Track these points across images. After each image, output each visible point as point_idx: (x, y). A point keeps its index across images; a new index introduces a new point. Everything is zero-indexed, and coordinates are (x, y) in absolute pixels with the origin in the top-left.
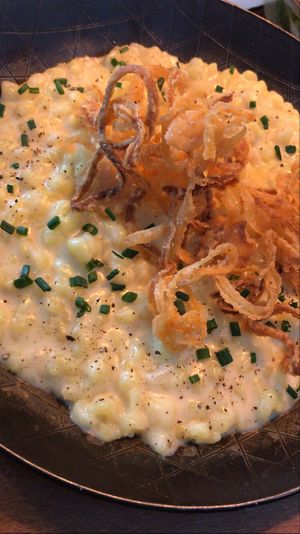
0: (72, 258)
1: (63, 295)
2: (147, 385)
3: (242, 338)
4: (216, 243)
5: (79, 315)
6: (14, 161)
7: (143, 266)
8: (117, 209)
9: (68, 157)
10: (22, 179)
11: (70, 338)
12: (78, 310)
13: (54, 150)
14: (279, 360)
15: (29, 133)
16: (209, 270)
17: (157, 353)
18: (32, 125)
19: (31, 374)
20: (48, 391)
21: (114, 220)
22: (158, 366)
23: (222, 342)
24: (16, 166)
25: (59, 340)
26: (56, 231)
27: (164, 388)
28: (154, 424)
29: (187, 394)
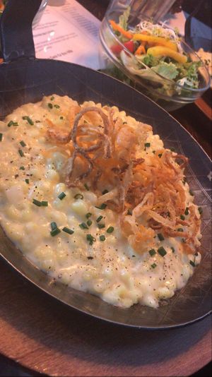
0: (76, 213)
1: (79, 235)
2: (134, 274)
3: (165, 241)
4: (143, 194)
5: (91, 244)
6: (20, 166)
7: (110, 212)
8: (89, 184)
9: (49, 160)
10: (31, 175)
11: (90, 258)
12: (89, 242)
13: (40, 157)
14: (182, 250)
15: (22, 149)
16: (146, 208)
17: (133, 256)
18: (23, 144)
19: (76, 284)
20: (85, 291)
21: (88, 190)
22: (135, 263)
23: (158, 245)
24: (22, 168)
25: (84, 260)
26: (64, 200)
27: (142, 274)
28: (145, 293)
29: (152, 275)
